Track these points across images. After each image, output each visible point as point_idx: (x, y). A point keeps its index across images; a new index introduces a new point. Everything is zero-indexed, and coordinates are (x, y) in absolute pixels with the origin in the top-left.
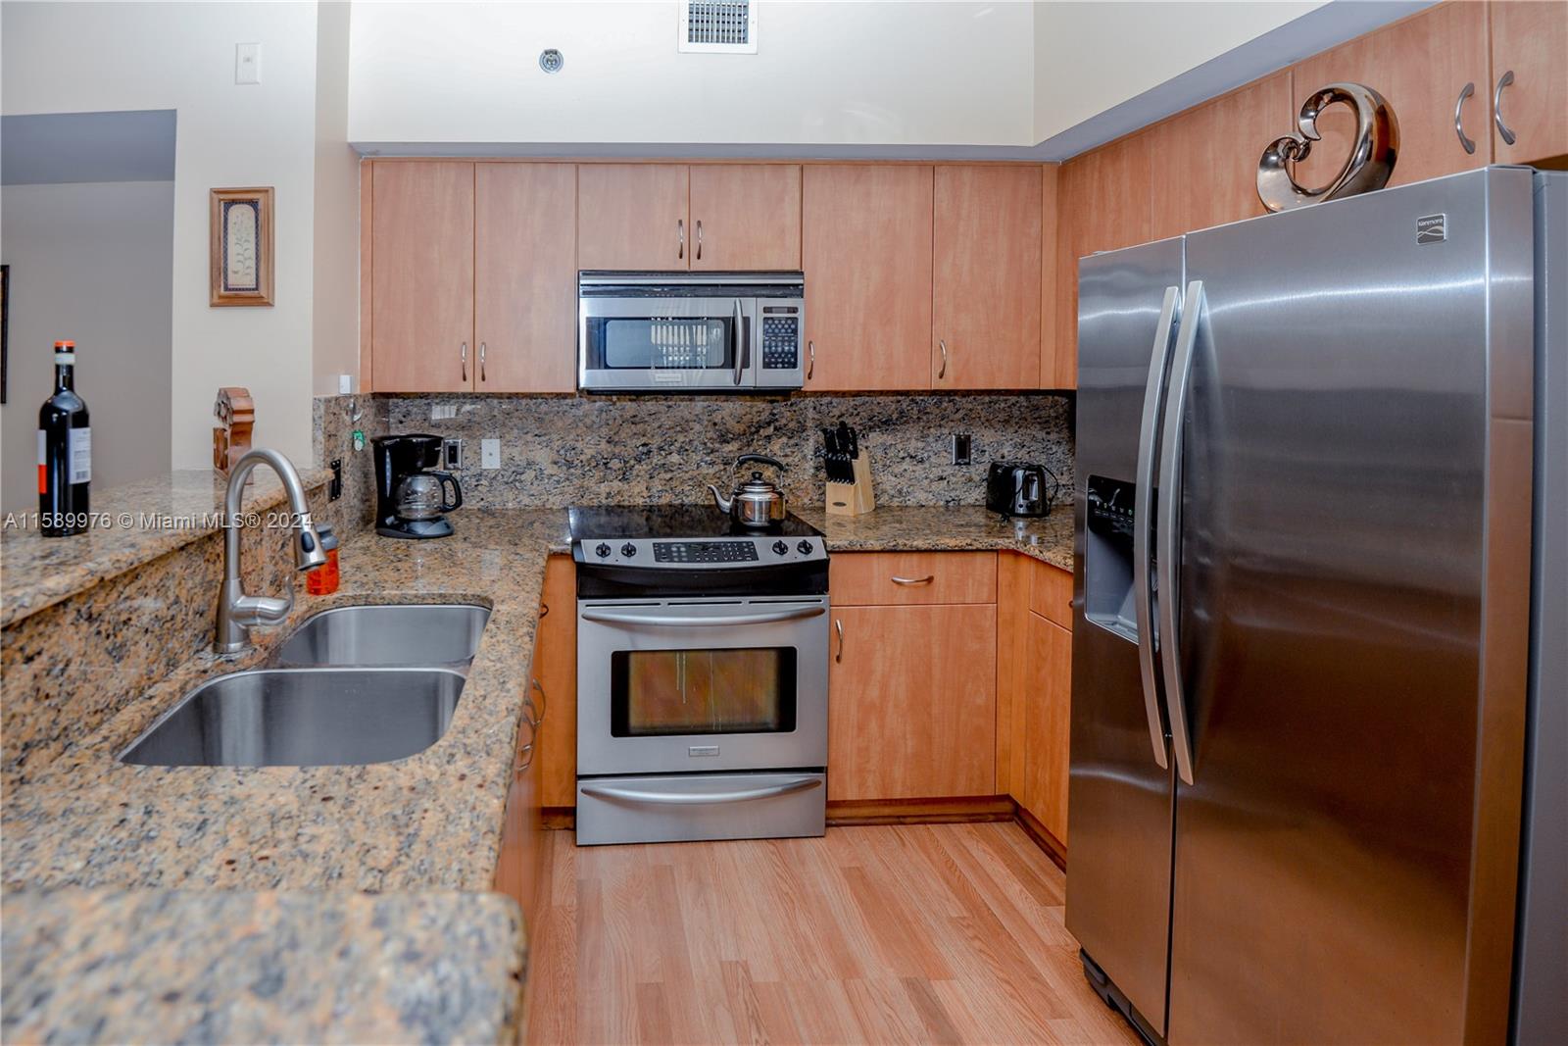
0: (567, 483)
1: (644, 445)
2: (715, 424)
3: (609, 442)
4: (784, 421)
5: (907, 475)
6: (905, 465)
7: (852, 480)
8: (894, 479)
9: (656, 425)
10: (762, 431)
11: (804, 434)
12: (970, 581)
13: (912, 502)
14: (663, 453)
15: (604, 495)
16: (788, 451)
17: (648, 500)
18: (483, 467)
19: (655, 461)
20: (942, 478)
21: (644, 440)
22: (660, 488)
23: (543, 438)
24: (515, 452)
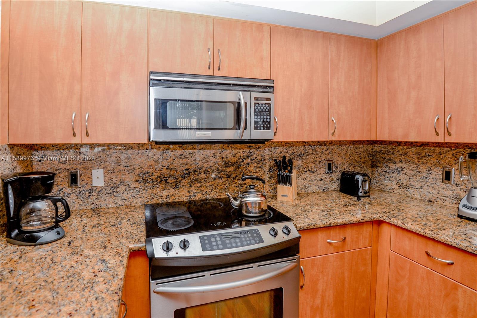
0: (144, 191)
1: (187, 169)
2: (223, 158)
3: (167, 169)
4: (255, 156)
5: (308, 179)
6: (307, 174)
7: (291, 185)
8: (302, 181)
9: (193, 159)
10: (245, 161)
11: (264, 162)
12: (361, 237)
13: (310, 191)
14: (196, 173)
15: (165, 197)
16: (257, 170)
17: (189, 198)
18: (93, 185)
19: (192, 177)
20: (321, 180)
21: (186, 167)
22: (195, 191)
23: (130, 168)
24: (113, 177)
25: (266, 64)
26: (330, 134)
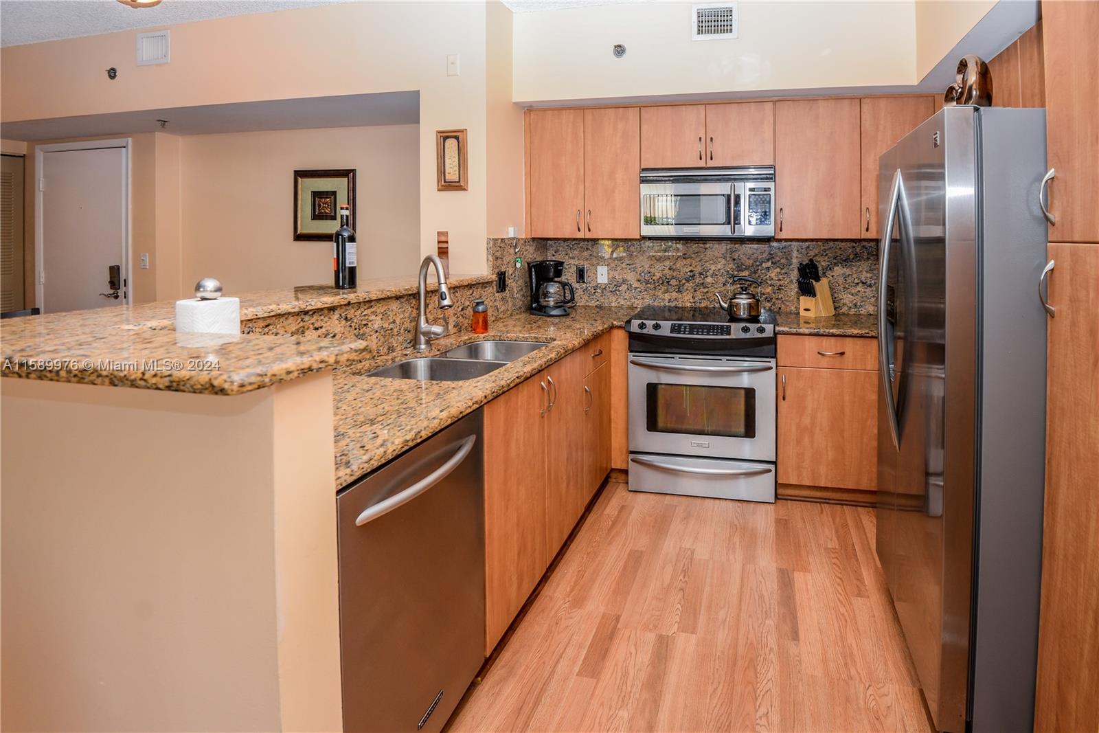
0: (646, 293)
1: (691, 271)
2: (734, 260)
3: (670, 269)
4: (778, 259)
5: (860, 294)
6: (859, 288)
7: (814, 295)
8: (851, 297)
9: (699, 259)
10: (763, 264)
11: (791, 267)
12: (869, 357)
13: (863, 311)
14: (702, 276)
15: (667, 300)
16: (780, 277)
17: (693, 304)
18: (598, 282)
19: (697, 281)
21: (691, 268)
22: (701, 297)
23: (632, 266)
24: (616, 274)
26: (863, 230)
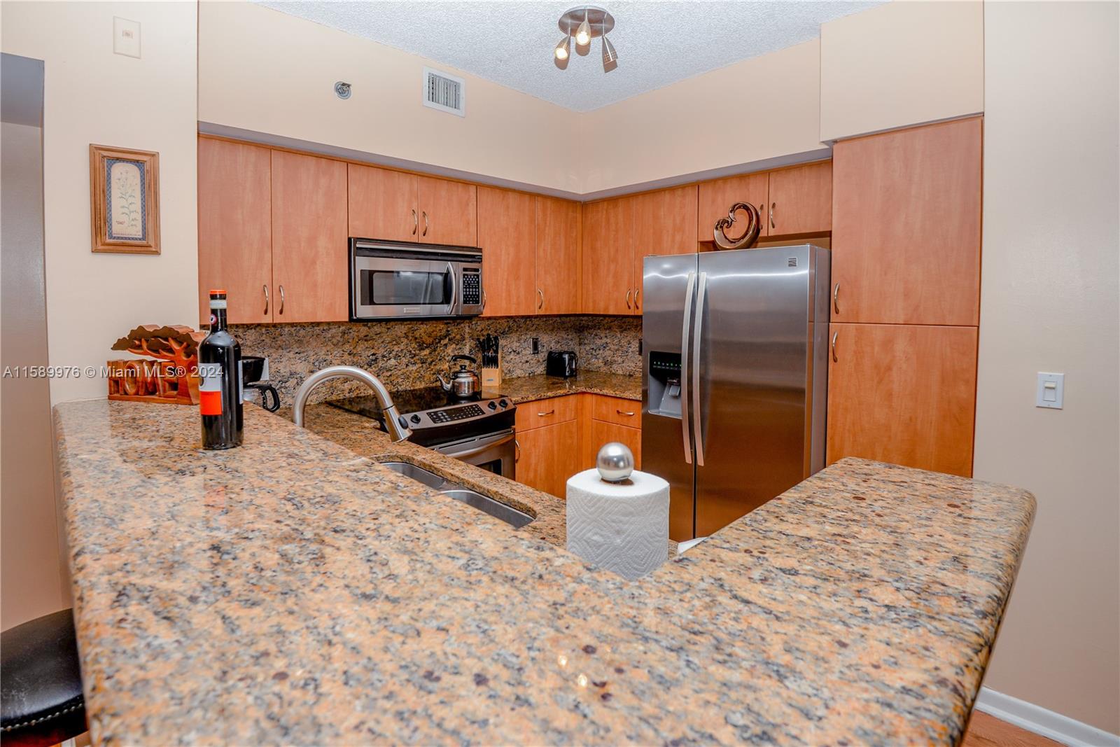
1: (373, 355)
2: (416, 339)
3: (349, 354)
4: (454, 335)
5: (512, 361)
7: (497, 366)
8: (506, 364)
9: (380, 341)
10: (442, 341)
11: (464, 342)
13: (515, 376)
14: (385, 359)
15: (348, 391)
16: (455, 352)
19: (380, 365)
20: (527, 362)
21: (373, 351)
23: (302, 355)
24: (281, 366)
25: (473, 229)
26: (537, 307)
